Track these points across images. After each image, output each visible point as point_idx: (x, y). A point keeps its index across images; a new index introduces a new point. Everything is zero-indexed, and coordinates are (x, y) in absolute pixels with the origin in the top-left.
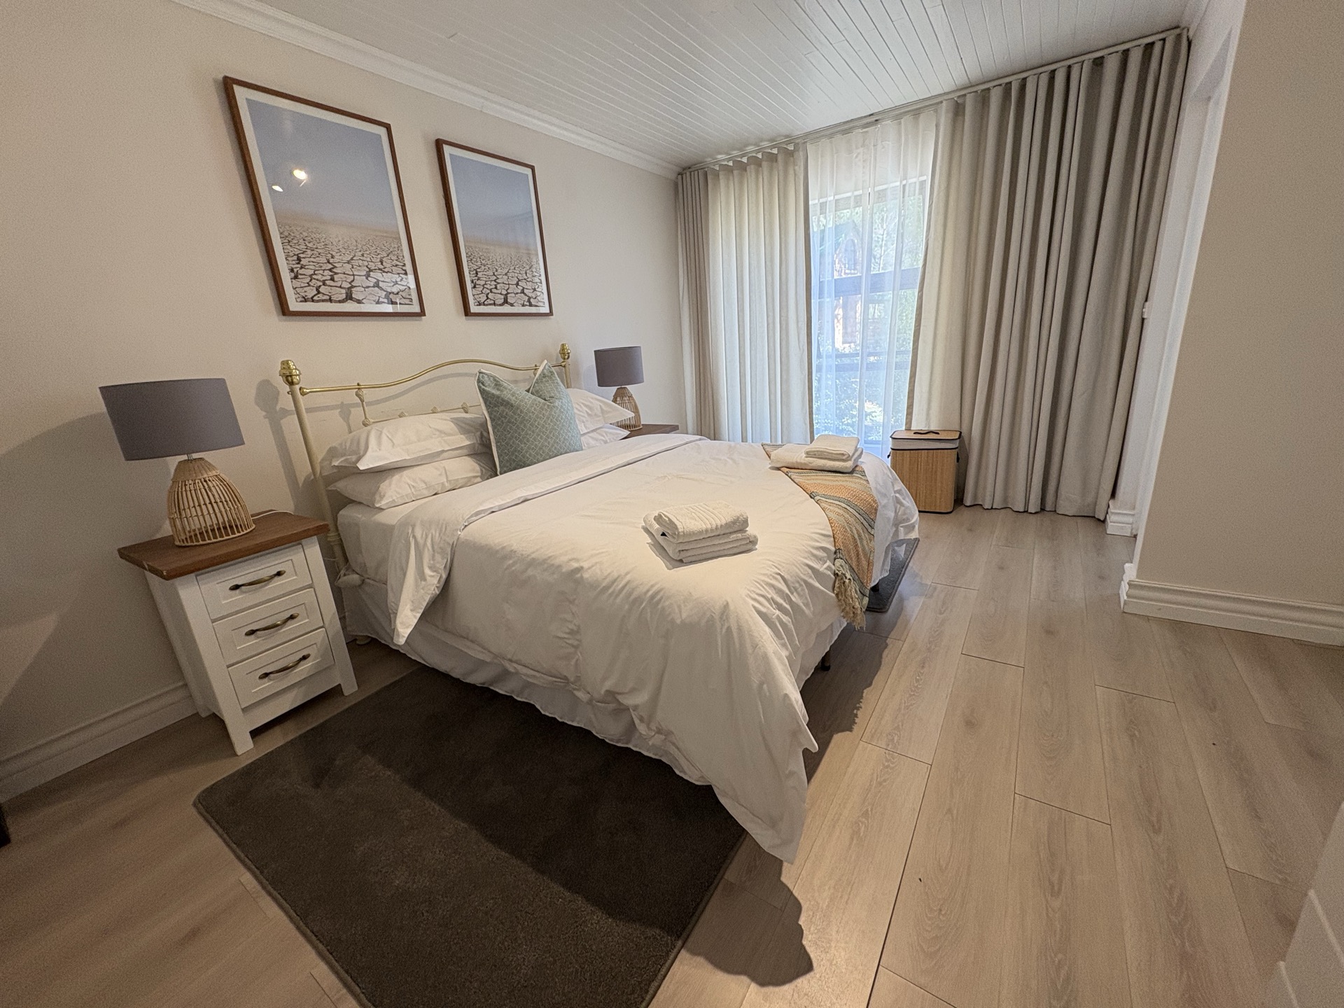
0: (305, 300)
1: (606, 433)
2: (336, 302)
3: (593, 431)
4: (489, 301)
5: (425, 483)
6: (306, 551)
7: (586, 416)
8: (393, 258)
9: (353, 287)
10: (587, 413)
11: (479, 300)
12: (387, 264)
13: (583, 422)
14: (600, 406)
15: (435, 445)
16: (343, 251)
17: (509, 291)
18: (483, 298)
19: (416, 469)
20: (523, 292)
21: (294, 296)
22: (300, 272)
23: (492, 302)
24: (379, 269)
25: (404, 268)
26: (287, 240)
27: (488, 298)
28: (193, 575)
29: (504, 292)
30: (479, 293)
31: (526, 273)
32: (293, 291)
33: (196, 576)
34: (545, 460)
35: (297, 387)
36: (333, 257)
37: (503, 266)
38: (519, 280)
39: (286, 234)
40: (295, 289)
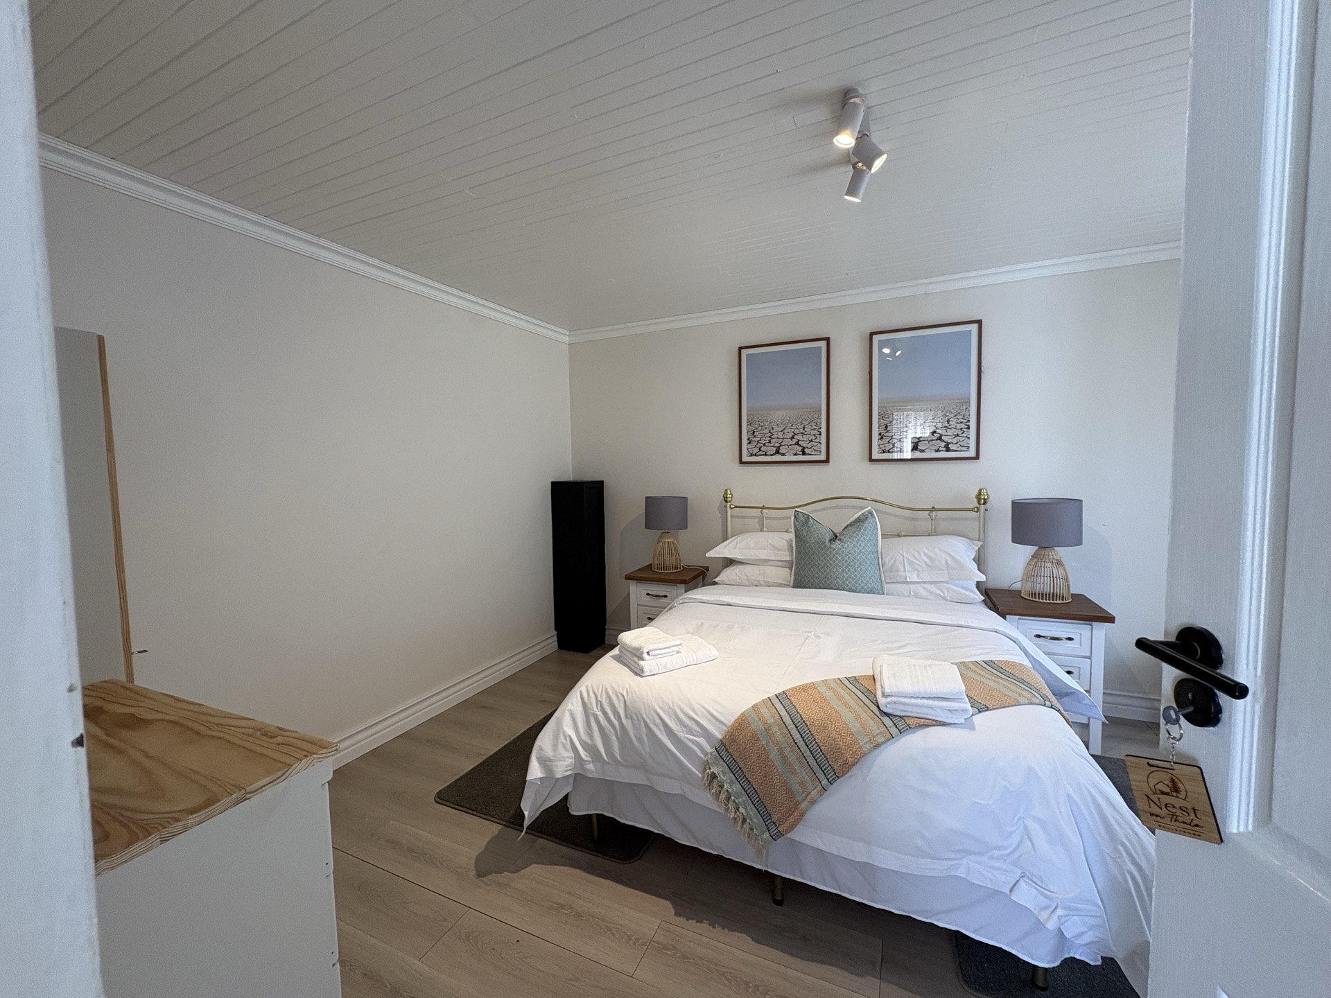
0: (752, 455)
2: (769, 455)
8: (813, 424)
9: (781, 446)
11: (883, 449)
13: (918, 571)
14: (946, 560)
16: (780, 425)
21: (746, 453)
26: (750, 423)
30: (884, 443)
33: (637, 583)
35: (729, 504)
36: (773, 429)
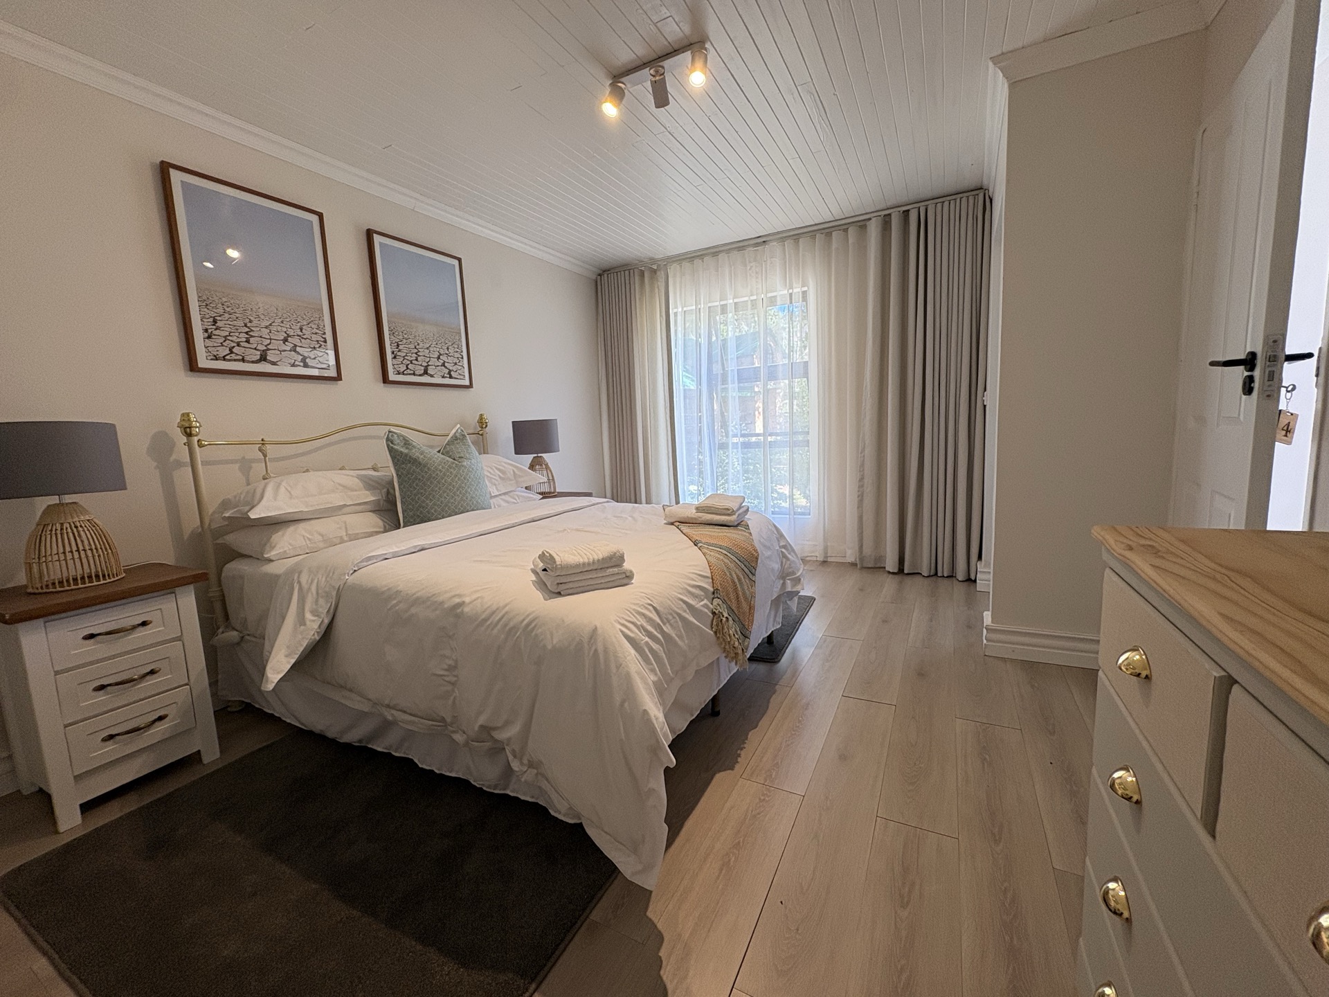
0: (216, 358)
1: (517, 496)
2: (248, 362)
3: (504, 494)
4: (409, 371)
5: (322, 536)
6: (178, 600)
7: (499, 480)
8: (313, 326)
9: (268, 349)
10: (500, 477)
11: (398, 369)
12: (307, 331)
13: (495, 485)
14: (514, 471)
15: (337, 499)
16: (262, 317)
17: (429, 363)
18: (403, 368)
19: (312, 522)
20: (443, 365)
21: (205, 354)
22: (215, 332)
23: (412, 372)
24: (298, 336)
25: (324, 336)
26: (205, 303)
27: (407, 368)
28: (41, 621)
29: (425, 364)
30: (399, 363)
31: (448, 349)
32: (204, 349)
33: (45, 622)
34: (450, 516)
35: (196, 439)
36: (251, 321)
37: (425, 340)
38: (441, 355)
39: (205, 297)
40: (206, 347)
